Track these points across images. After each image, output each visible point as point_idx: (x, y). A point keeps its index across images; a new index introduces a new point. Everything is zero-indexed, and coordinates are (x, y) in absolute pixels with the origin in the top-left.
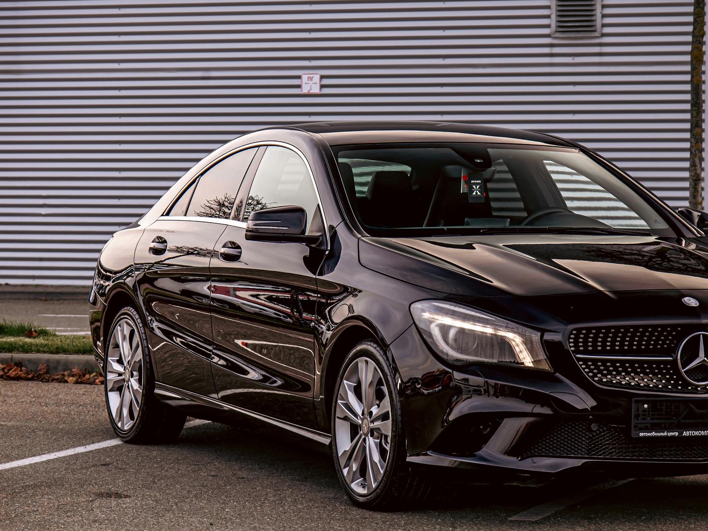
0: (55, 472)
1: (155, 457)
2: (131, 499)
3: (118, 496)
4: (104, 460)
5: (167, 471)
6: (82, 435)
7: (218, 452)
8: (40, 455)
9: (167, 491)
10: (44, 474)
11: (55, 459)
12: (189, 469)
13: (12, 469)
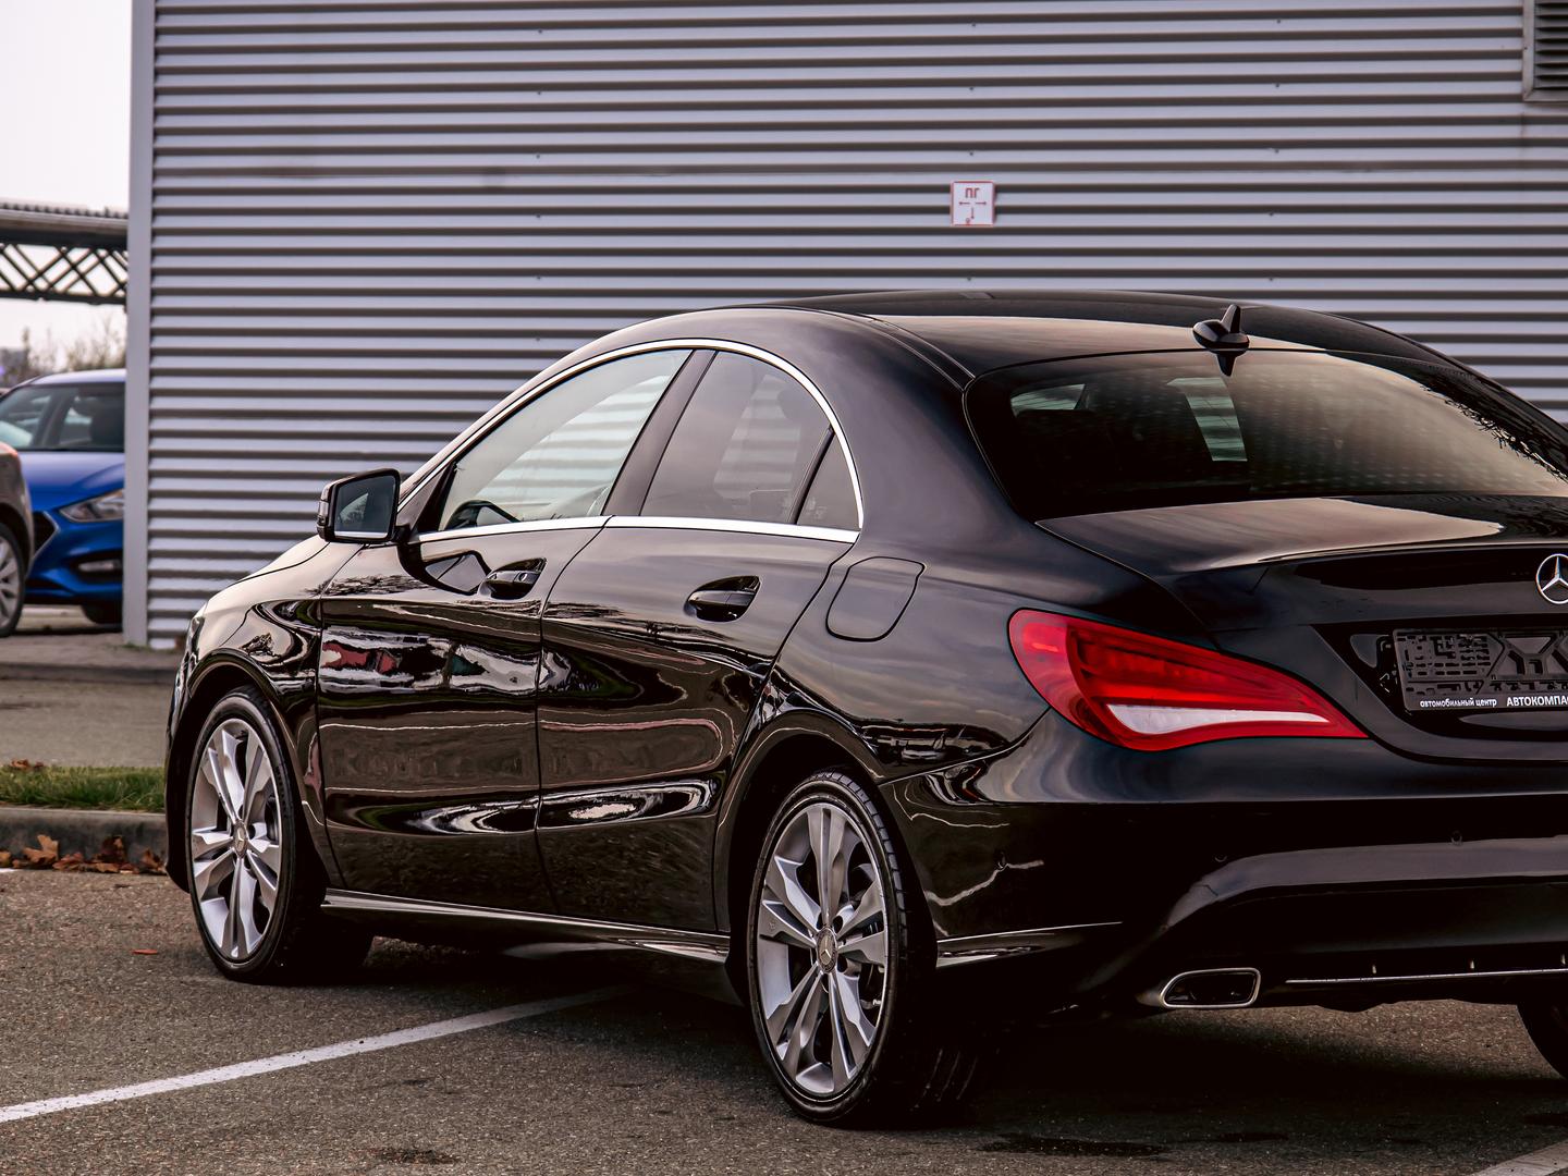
0: (294, 1099)
1: (534, 1066)
2: (458, 1166)
3: (432, 1158)
4: (414, 1071)
5: (556, 1099)
6: (376, 1011)
7: (684, 1054)
8: (268, 1056)
9: (547, 1149)
10: (269, 1103)
11: (301, 1066)
12: (608, 1096)
13: (198, 1089)
